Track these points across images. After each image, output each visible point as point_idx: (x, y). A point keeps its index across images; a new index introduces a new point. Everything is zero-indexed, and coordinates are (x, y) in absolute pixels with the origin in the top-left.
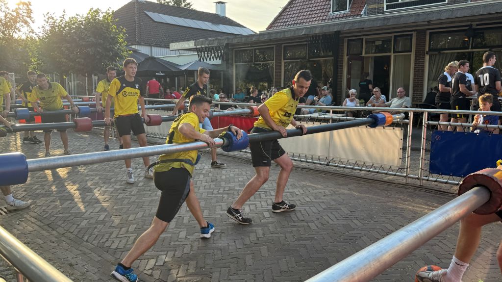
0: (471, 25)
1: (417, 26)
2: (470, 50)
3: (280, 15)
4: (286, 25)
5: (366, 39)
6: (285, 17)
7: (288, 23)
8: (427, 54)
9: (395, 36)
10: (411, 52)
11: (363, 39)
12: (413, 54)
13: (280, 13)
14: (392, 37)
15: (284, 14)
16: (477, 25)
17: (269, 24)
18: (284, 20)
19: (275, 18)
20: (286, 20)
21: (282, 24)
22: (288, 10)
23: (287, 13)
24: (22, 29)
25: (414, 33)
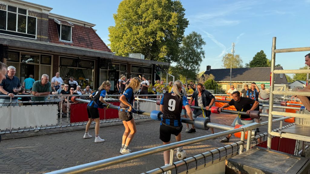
0: (78, 57)
1: (54, 52)
2: (78, 68)
5: (21, 53)
8: (59, 66)
9: (41, 55)
10: (51, 65)
11: (19, 52)
12: (52, 66)
14: (39, 55)
16: (81, 58)
25: (52, 56)
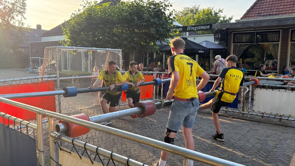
3: (252, 8)
4: (260, 16)
6: (258, 10)
7: (262, 14)
13: (251, 7)
15: (256, 8)
17: (243, 15)
18: (257, 12)
19: (248, 11)
20: (260, 12)
21: (256, 15)
22: (259, 5)
23: (258, 7)
24: (16, 17)
